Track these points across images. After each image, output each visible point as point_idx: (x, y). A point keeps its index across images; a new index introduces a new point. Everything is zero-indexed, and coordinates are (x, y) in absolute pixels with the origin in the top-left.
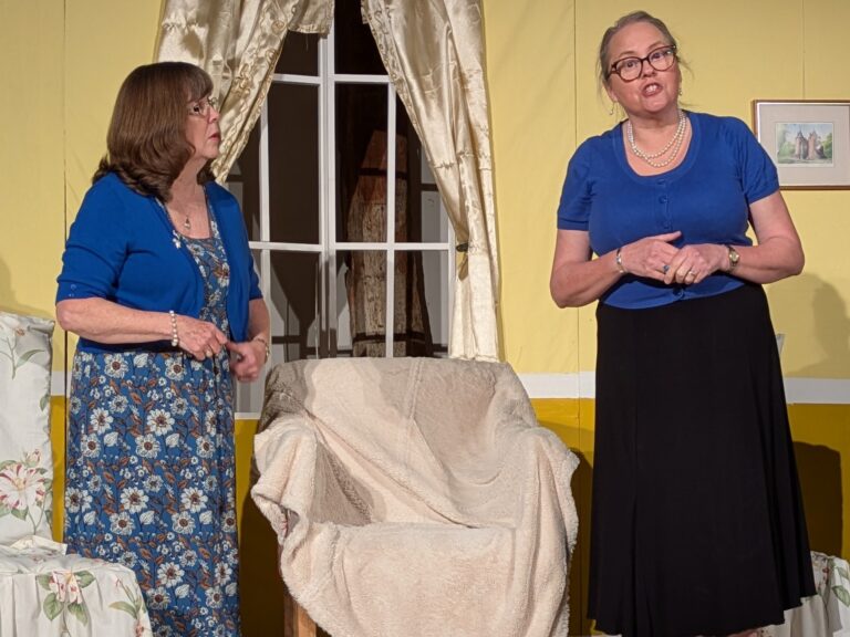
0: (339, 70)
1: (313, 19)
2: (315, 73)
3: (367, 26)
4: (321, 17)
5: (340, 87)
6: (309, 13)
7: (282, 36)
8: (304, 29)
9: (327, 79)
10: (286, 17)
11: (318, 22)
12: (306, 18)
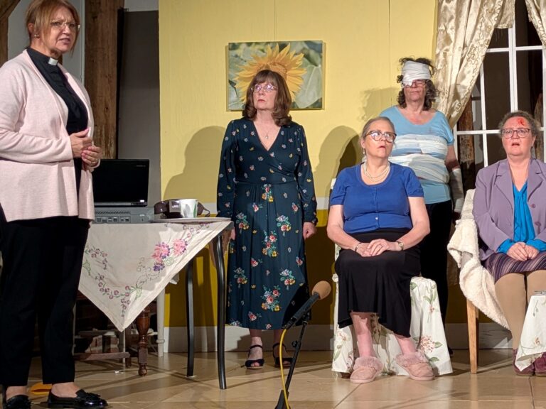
0: (517, 45)
1: (505, 22)
2: (507, 46)
3: (531, 22)
4: (508, 20)
5: (518, 53)
6: (503, 18)
7: (491, 32)
8: (500, 27)
9: (512, 49)
10: (492, 23)
11: (507, 23)
12: (502, 21)
